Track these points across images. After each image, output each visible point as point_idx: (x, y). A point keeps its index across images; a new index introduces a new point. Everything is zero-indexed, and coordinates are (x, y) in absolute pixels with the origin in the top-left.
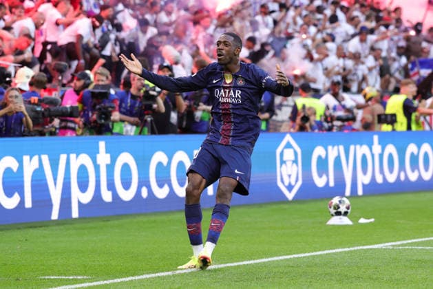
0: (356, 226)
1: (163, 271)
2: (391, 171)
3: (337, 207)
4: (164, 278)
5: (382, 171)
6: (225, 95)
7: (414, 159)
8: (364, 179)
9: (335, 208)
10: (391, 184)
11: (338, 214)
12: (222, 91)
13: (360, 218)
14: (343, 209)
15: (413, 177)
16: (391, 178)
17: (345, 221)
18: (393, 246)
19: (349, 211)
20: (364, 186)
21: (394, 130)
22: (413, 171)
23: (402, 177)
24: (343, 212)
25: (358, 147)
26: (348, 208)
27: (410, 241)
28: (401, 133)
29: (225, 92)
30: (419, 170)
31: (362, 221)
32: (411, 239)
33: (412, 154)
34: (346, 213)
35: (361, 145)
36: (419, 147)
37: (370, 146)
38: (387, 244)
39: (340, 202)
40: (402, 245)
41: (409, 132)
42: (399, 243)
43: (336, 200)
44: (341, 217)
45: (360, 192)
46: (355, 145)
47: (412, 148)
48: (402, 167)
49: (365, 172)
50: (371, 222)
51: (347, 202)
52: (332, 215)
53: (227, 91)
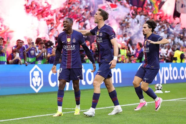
0: (164, 93)
1: (102, 107)
2: (175, 76)
3: (158, 87)
4: (102, 109)
5: (172, 76)
6: (68, 47)
7: (183, 72)
8: (166, 78)
9: (157, 88)
10: (175, 80)
11: (158, 89)
12: (67, 46)
13: (165, 91)
14: (160, 88)
15: (182, 78)
16: (175, 78)
17: (161, 92)
18: (176, 100)
19: (162, 89)
20: (166, 81)
21: (176, 62)
22: (182, 76)
23: (179, 78)
24: (160, 89)
25: (165, 68)
26: (161, 88)
27: (182, 99)
28: (179, 63)
29: (68, 46)
30: (184, 76)
31: (166, 92)
32: (182, 98)
33: (182, 71)
34: (161, 89)
35: (166, 67)
36: (184, 68)
37: (169, 67)
38: (174, 99)
39: (159, 86)
40: (179, 100)
41: (181, 63)
42: (178, 99)
43: (157, 85)
44: (159, 90)
45: (165, 82)
46: (164, 67)
47: (182, 68)
48: (179, 75)
49: (167, 76)
50: (169, 92)
51: (161, 85)
52: (156, 90)
53: (69, 46)
